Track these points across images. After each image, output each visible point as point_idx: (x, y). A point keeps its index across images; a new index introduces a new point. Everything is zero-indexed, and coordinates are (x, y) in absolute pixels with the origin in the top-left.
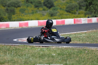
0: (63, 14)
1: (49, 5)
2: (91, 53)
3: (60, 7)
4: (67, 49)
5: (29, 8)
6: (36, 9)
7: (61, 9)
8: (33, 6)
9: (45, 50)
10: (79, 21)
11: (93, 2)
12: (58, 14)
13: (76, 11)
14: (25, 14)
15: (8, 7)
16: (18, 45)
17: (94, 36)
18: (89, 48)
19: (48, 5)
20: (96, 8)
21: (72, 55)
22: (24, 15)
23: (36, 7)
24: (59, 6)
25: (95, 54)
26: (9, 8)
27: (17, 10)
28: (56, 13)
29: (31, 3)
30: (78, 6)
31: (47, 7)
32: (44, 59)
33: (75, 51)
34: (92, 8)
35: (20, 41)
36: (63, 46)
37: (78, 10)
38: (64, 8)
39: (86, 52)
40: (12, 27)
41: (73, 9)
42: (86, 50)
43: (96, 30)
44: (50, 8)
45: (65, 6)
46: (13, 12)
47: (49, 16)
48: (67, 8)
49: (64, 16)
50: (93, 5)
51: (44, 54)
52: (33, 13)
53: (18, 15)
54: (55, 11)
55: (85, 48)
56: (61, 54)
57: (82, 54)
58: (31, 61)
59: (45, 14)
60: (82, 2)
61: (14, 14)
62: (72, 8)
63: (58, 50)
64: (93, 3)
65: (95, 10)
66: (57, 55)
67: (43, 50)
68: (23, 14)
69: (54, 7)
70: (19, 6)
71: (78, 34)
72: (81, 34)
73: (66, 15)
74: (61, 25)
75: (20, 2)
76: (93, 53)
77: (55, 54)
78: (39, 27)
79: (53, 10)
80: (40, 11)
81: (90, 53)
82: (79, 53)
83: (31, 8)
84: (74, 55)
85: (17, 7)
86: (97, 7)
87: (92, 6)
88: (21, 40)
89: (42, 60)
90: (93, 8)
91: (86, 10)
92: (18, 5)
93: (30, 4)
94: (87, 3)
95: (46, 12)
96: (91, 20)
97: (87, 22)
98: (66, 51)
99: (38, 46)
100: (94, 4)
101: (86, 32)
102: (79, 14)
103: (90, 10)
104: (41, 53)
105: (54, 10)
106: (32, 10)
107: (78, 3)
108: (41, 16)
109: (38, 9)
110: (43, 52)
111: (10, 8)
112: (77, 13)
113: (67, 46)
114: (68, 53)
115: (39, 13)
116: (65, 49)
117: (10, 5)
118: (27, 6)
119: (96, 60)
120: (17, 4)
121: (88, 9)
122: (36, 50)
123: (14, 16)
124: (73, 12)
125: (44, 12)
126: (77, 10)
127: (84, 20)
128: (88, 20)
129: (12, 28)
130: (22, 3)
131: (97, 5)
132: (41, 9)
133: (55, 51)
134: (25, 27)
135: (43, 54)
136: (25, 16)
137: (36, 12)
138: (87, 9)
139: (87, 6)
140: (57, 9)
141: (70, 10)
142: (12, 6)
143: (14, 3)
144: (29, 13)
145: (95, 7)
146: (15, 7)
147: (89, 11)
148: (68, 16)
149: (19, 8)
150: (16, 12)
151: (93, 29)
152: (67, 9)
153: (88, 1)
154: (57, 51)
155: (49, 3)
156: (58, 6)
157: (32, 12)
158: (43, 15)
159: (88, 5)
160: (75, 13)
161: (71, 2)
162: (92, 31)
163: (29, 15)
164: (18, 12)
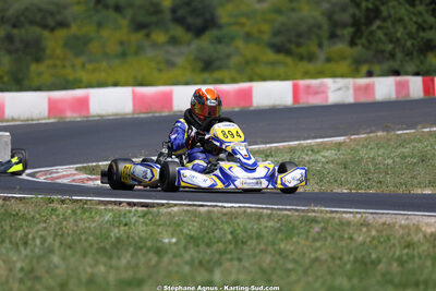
0: (256, 60)
1: (198, 21)
2: (336, 236)
3: (247, 29)
4: (232, 215)
5: (105, 33)
6: (140, 35)
7: (248, 37)
8: (124, 22)
9: (133, 220)
10: (316, 93)
11: (383, 8)
12: (235, 60)
13: (314, 48)
14: (90, 61)
15: (14, 26)
16: (21, 199)
17: (373, 158)
18: (334, 215)
19: (190, 20)
20: (399, 35)
21: (249, 243)
22: (83, 66)
23: (139, 26)
24: (242, 25)
25: (351, 238)
26: (15, 31)
27: (53, 42)
28: (228, 56)
29: (118, 9)
30: (326, 26)
31: (188, 28)
32: (114, 262)
33: (266, 227)
34: (380, 34)
35: (42, 179)
36: (220, 204)
37: (326, 42)
38: (260, 32)
39: (317, 228)
40: (16, 116)
41: (302, 40)
42: (314, 220)
43: (387, 131)
44: (199, 32)
45: (266, 27)
46: (35, 51)
47: (193, 70)
48: (276, 33)
49: (261, 69)
50: (384, 20)
51: (128, 237)
52: (124, 55)
53: (59, 63)
54: (219, 47)
55: (314, 211)
56: (204, 236)
57: (295, 239)
58: (56, 267)
59: (180, 61)
60: (344, 9)
61: (38, 60)
62: (299, 35)
63: (194, 221)
64: (385, 14)
65: (391, 41)
66: (183, 242)
67: (124, 221)
68: (79, 61)
69: (219, 27)
70: (63, 24)
71: (303, 149)
72: (318, 152)
73: (273, 64)
74: (237, 109)
75: (65, 7)
76: (346, 236)
77: (174, 240)
78: (136, 116)
79: (212, 42)
80: (155, 45)
81: (332, 237)
82: (280, 236)
83: (117, 32)
84: (259, 244)
85: (52, 30)
86: (401, 29)
87: (379, 28)
88: (46, 173)
89: (105, 265)
90: (386, 34)
91: (353, 43)
92: (59, 18)
93: (112, 14)
94: (357, 12)
95: (184, 49)
96: (368, 89)
97: (349, 98)
98: (226, 227)
99: (111, 202)
100: (390, 16)
101: (340, 144)
102: (329, 60)
103: (369, 42)
104: (115, 232)
105: (219, 40)
106: (122, 43)
107: (323, 14)
108: (160, 70)
109: (148, 35)
110: (126, 228)
111: (23, 31)
112: (322, 55)
113: (237, 205)
114: (231, 233)
115: (150, 53)
116: (225, 214)
117: (22, 19)
118: (100, 25)
119: (348, 267)
120: (52, 14)
121: (360, 37)
122: (94, 222)
123: (42, 67)
124: (302, 50)
125: (171, 49)
126: (320, 45)
127: (338, 90)
128: (357, 89)
129: (13, 120)
130: (76, 9)
131: (400, 20)
132: (160, 37)
133: (178, 225)
134: (75, 115)
135: (125, 236)
136: (89, 66)
137: (139, 50)
138: (357, 41)
139: (356, 24)
140: (232, 39)
141: (290, 41)
142: (32, 22)
143: (40, 10)
144: (106, 56)
145: (392, 30)
146: (45, 27)
147: (368, 48)
148: (281, 70)
149: (61, 33)
150: (48, 52)
151: (373, 128)
152: (278, 40)
153: (364, 5)
154: (185, 224)
155: (194, 12)
156: (236, 23)
157: (119, 49)
158: (171, 64)
159: (363, 20)
160: (311, 58)
161: (295, 5)
162: (370, 138)
163: (105, 64)
164: (59, 52)
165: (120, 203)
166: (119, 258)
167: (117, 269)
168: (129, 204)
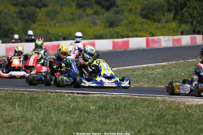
0: (134, 22)
1: (107, 3)
2: (153, 106)
3: (130, 7)
4: (116, 98)
5: (64, 9)
6: (81, 10)
7: (130, 10)
8: (74, 4)
9: (79, 100)
10: (156, 42)
11: (187, 3)
12: (125, 21)
14: (58, 23)
15: (23, 6)
17: (177, 72)
19: (103, 3)
20: (195, 14)
21: (121, 109)
22: (55, 25)
23: (80, 6)
24: (128, 5)
25: (158, 107)
26: (23, 9)
27: (41, 13)
28: (121, 20)
30: (166, 6)
31: (103, 7)
32: (73, 116)
33: (127, 103)
34: (186, 14)
36: (112, 93)
37: (166, 13)
38: (136, 8)
39: (146, 103)
41: (155, 12)
42: (146, 100)
44: (108, 9)
45: (138, 6)
47: (105, 27)
48: (143, 9)
50: (188, 8)
52: (73, 20)
53: (43, 23)
54: (117, 16)
56: (105, 106)
57: (138, 107)
58: (53, 118)
59: (99, 22)
61: (34, 22)
62: (154, 10)
63: (101, 100)
64: (189, 5)
65: (191, 17)
66: (97, 108)
67: (76, 100)
68: (52, 23)
69: (117, 6)
70: (45, 5)
71: (149, 68)
72: (155, 69)
73: (142, 23)
74: (122, 50)
77: (94, 108)
79: (114, 14)
80: (87, 15)
81: (151, 106)
83: (70, 9)
84: (124, 109)
85: (40, 8)
86: (196, 12)
87: (186, 11)
89: (70, 117)
90: (189, 14)
92: (43, 2)
95: (101, 16)
96: (179, 40)
97: (170, 45)
98: (113, 103)
100: (191, 6)
102: (167, 22)
104: (72, 105)
105: (117, 13)
106: (72, 14)
108: (90, 27)
109: (84, 10)
110: (76, 103)
111: (27, 8)
112: (164, 19)
114: (115, 105)
115: (85, 19)
117: (26, 3)
118: (62, 6)
119: (154, 117)
121: (178, 16)
122: (64, 101)
123: (35, 25)
124: (156, 17)
125: (95, 17)
127: (166, 41)
128: (174, 41)
131: (196, 8)
132: (90, 11)
133: (96, 102)
134: (53, 53)
135: (76, 107)
136: (57, 25)
137: (80, 17)
138: (176, 17)
139: (176, 10)
140: (123, 12)
141: (149, 13)
142: (31, 5)
144: (65, 20)
145: (192, 12)
146: (37, 6)
147: (181, 20)
148: (145, 26)
149: (44, 9)
150: (39, 18)
151: (179, 59)
152: (144, 12)
153: (179, 1)
154: (98, 102)
156: (125, 4)
157: (71, 17)
158: (95, 24)
159: (179, 8)
160: (159, 21)
162: (177, 63)
163: (65, 24)
164: (43, 18)
165: (74, 93)
166: (74, 115)
167: (74, 118)
168: (77, 93)
